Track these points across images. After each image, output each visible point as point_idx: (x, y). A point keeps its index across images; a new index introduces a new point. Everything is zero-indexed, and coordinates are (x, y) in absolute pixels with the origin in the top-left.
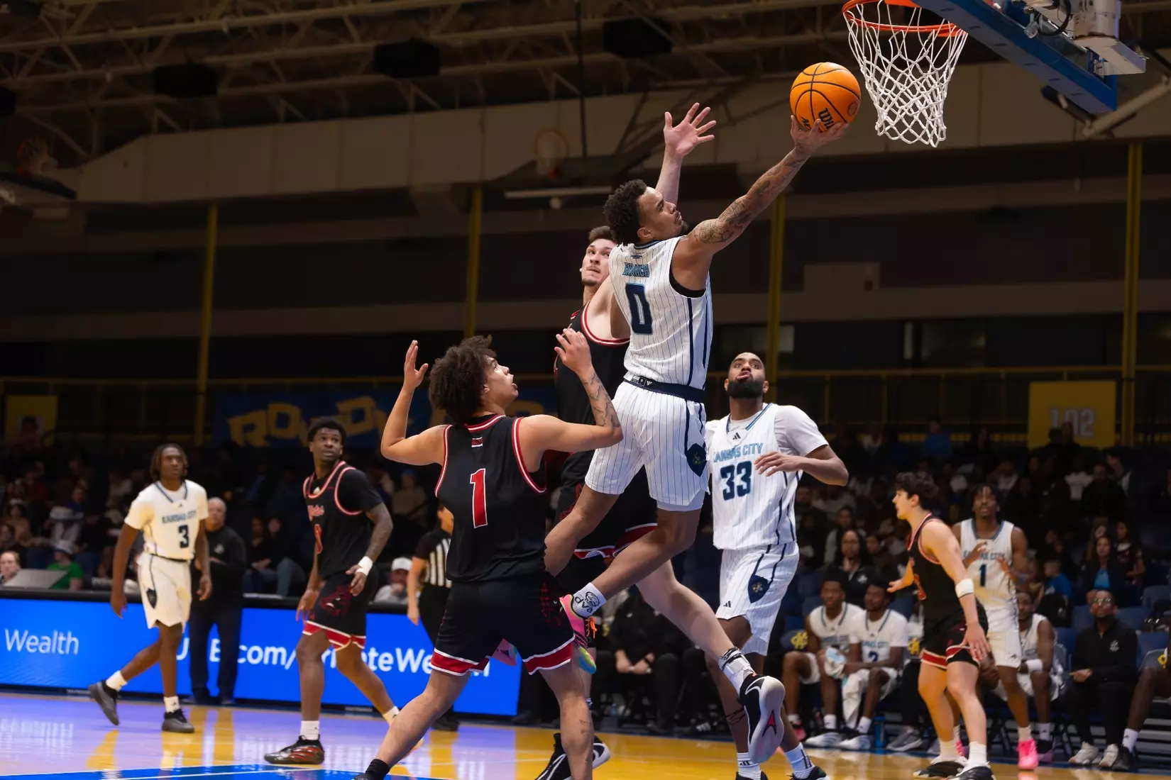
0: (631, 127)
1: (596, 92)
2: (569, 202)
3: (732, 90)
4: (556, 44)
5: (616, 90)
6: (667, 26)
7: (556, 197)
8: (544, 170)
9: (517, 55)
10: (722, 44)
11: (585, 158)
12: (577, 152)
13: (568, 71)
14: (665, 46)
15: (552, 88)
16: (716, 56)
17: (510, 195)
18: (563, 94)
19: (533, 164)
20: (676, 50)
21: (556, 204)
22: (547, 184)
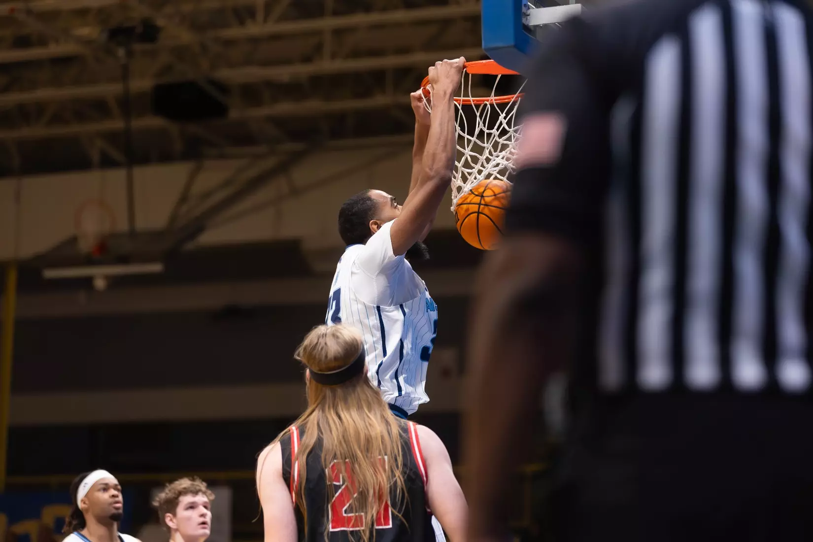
0: (184, 198)
1: (144, 160)
2: (115, 282)
3: (295, 158)
4: (100, 108)
5: (166, 157)
6: (223, 88)
7: (100, 276)
8: (86, 245)
9: (58, 119)
10: (285, 108)
11: (133, 234)
12: (123, 226)
13: (112, 137)
14: (220, 110)
15: (96, 157)
16: (278, 122)
17: (50, 274)
18: (107, 163)
19: (73, 241)
20: (234, 114)
21: (100, 284)
22: (89, 261)
